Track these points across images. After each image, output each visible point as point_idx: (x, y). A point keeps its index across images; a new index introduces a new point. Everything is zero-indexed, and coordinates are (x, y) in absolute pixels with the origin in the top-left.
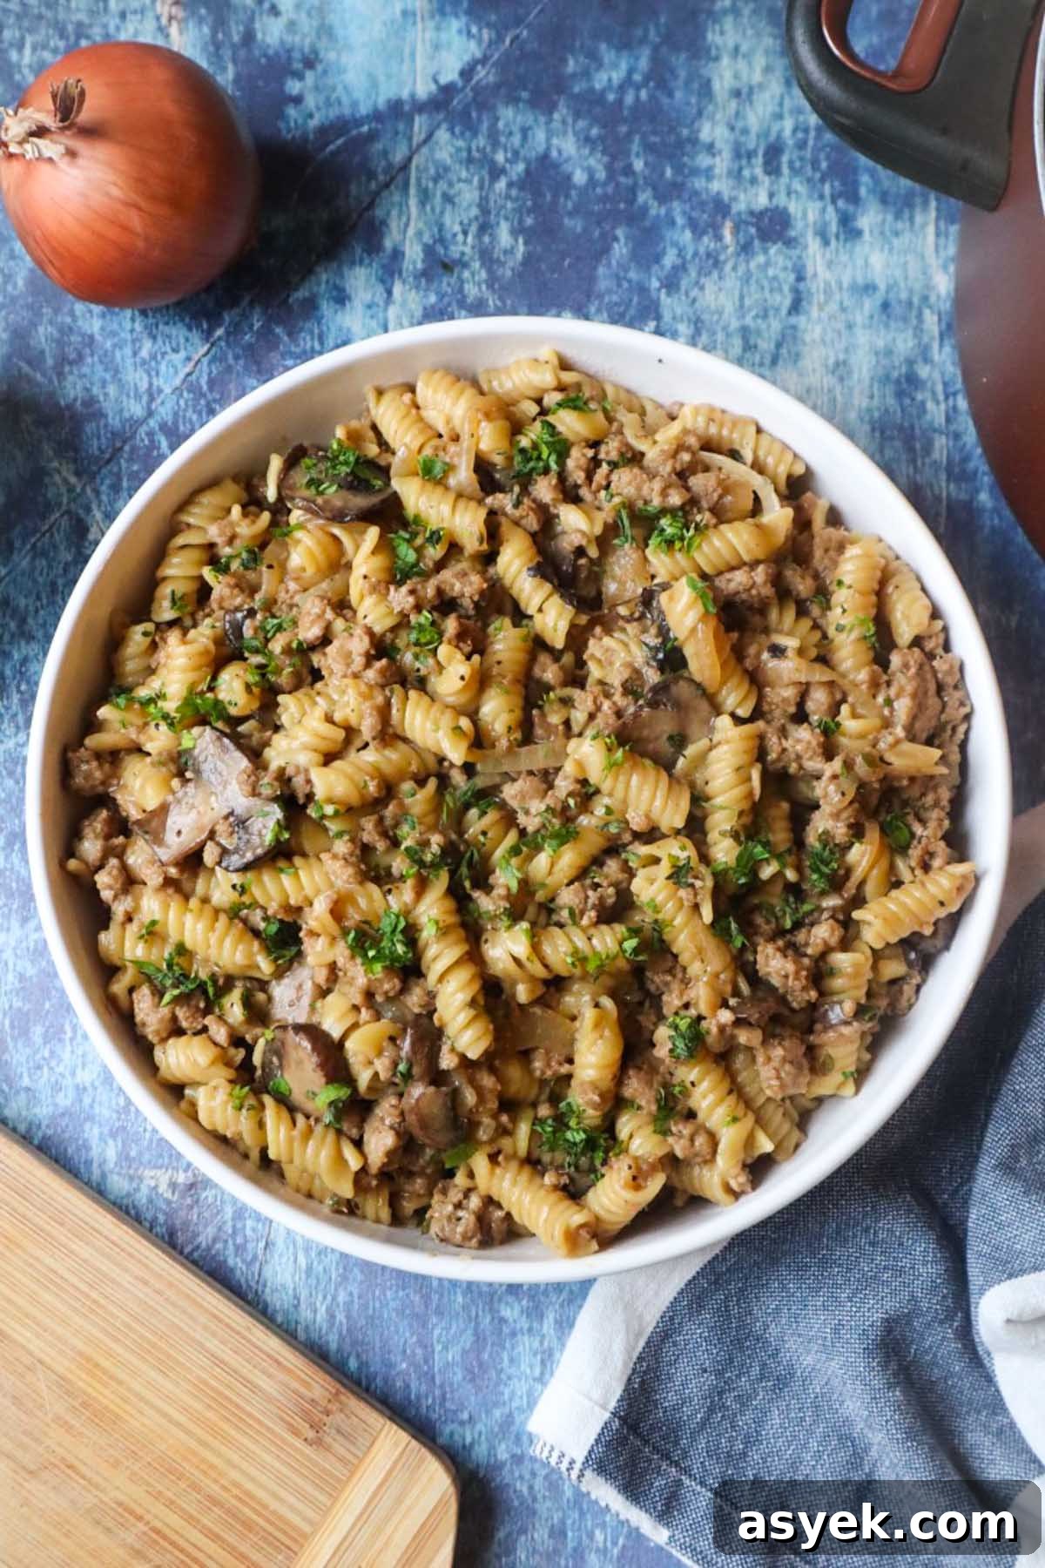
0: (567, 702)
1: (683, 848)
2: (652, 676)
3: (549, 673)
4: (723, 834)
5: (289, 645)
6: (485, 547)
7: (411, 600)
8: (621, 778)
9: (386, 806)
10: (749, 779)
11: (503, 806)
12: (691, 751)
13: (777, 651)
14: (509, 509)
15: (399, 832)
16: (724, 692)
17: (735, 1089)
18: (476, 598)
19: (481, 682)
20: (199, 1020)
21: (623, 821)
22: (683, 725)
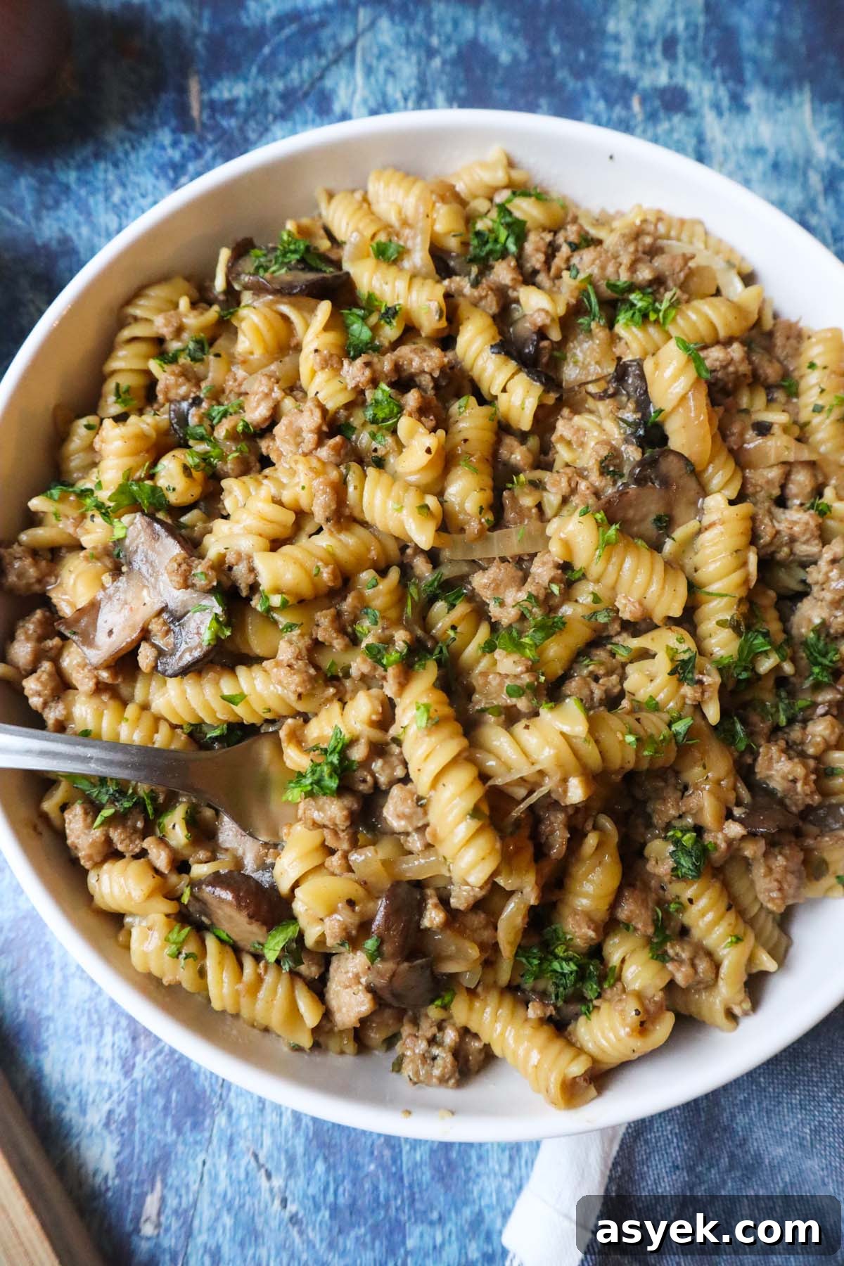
0: (537, 485)
1: (681, 640)
2: (632, 453)
3: (517, 454)
4: (721, 624)
5: (235, 427)
6: (444, 323)
7: (368, 372)
8: (614, 560)
9: (344, 599)
10: (744, 564)
11: (472, 597)
12: (680, 533)
13: (763, 429)
14: (467, 290)
15: (358, 628)
16: (710, 469)
17: (733, 905)
18: (436, 374)
19: (446, 461)
20: (137, 842)
21: (612, 610)
22: (670, 505)
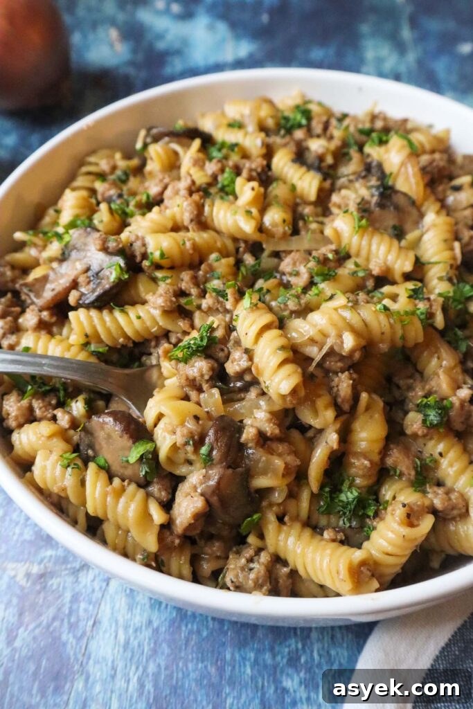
0: (320, 222)
1: (415, 285)
3: (307, 210)
4: (439, 279)
5: (141, 200)
6: (264, 151)
7: (219, 166)
8: (366, 238)
9: (199, 267)
10: (453, 249)
12: (409, 236)
13: (457, 189)
14: (278, 141)
15: (207, 286)
16: (425, 205)
18: (259, 170)
20: (50, 411)
21: (367, 270)
22: (402, 221)
